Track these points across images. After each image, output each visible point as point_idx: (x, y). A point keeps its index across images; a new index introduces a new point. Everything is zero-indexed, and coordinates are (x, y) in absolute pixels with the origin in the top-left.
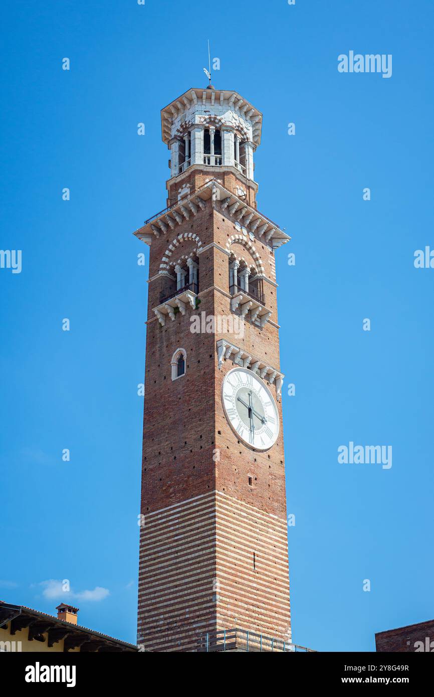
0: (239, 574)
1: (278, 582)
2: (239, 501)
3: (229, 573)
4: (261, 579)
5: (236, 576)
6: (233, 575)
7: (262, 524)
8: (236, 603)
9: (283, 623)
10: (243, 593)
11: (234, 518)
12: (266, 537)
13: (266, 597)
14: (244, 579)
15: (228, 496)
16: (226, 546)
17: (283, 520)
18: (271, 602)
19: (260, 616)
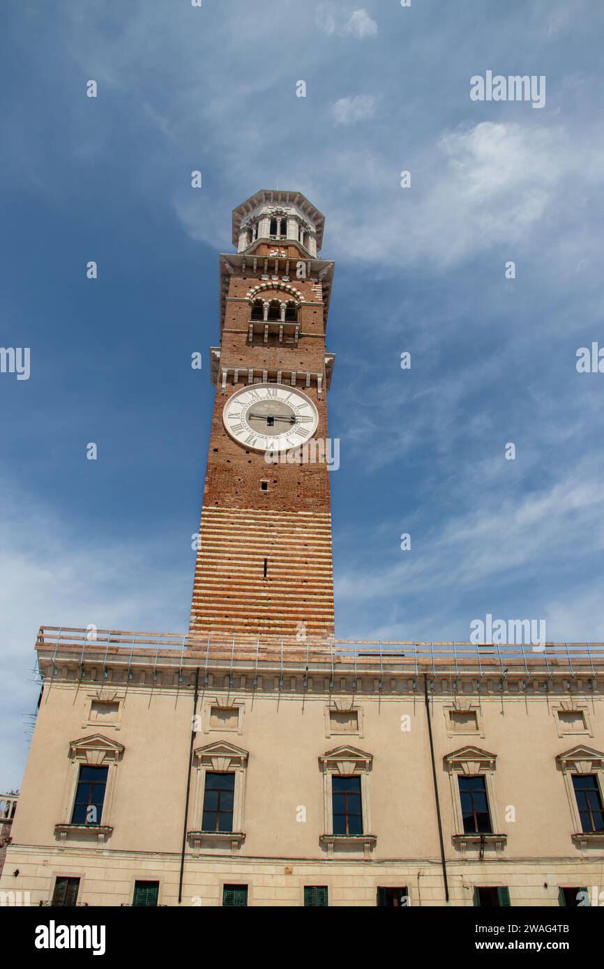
0: (234, 586)
1: (309, 584)
2: (243, 510)
3: (216, 589)
4: (276, 585)
5: (229, 590)
6: (223, 589)
7: (283, 526)
8: (227, 620)
9: (317, 630)
10: (242, 606)
11: (231, 529)
12: (289, 537)
13: (284, 605)
14: (244, 590)
15: (223, 509)
16: (214, 560)
17: (322, 514)
18: (294, 609)
19: (272, 629)
